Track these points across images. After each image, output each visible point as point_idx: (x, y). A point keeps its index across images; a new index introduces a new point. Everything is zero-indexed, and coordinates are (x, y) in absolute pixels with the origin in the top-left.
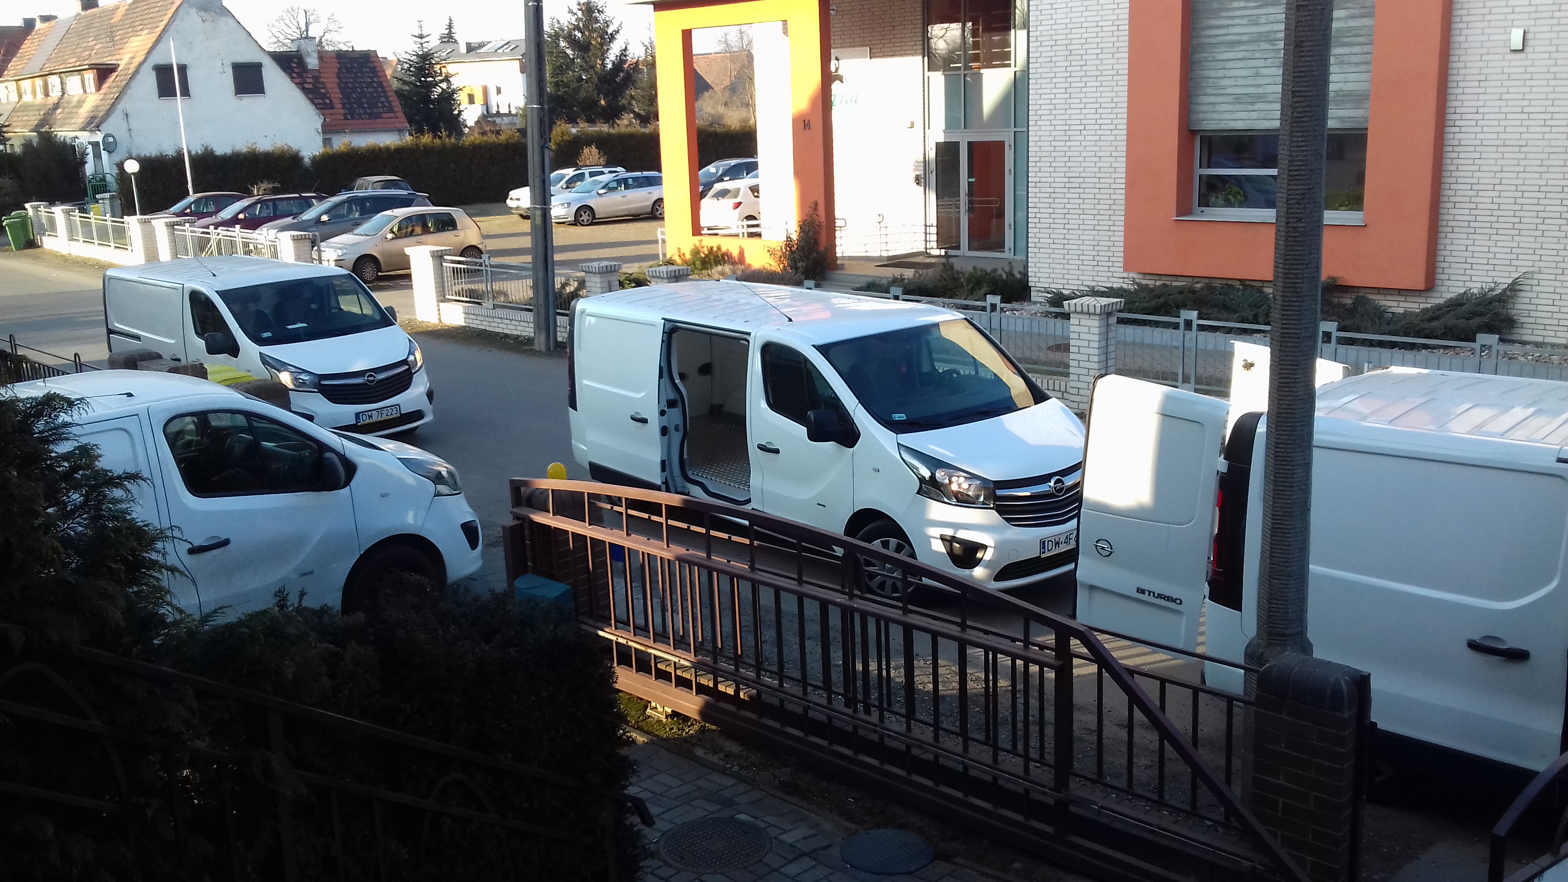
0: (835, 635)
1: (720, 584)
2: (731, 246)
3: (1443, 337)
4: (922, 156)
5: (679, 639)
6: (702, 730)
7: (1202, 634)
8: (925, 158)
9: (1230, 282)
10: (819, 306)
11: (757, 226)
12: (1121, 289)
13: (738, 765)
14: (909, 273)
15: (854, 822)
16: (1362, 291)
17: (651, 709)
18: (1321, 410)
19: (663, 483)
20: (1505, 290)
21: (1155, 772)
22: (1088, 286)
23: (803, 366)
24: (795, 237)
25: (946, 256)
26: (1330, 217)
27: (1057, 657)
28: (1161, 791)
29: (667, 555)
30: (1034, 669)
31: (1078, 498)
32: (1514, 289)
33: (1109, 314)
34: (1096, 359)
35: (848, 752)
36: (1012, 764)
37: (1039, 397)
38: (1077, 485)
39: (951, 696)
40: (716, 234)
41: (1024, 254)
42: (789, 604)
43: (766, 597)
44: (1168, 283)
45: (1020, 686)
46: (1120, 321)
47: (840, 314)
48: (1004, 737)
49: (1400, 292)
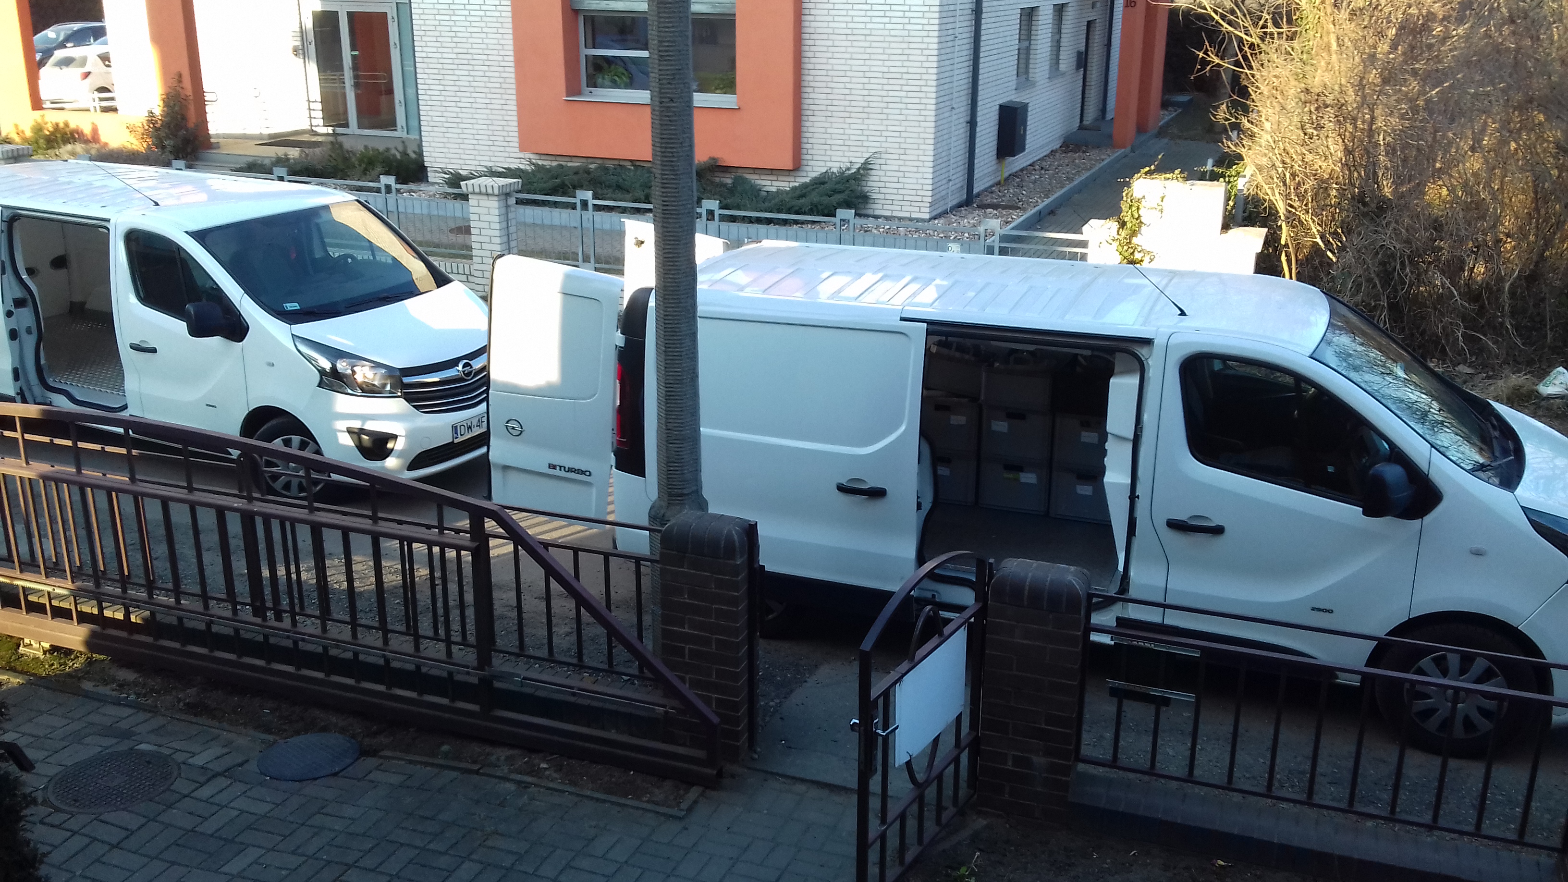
0: (236, 542)
1: (95, 501)
2: (82, 123)
3: (811, 212)
4: (298, 26)
5: (52, 566)
6: (90, 662)
7: (612, 503)
8: (301, 27)
9: (622, 163)
10: (189, 188)
11: (112, 99)
12: (519, 169)
13: (135, 694)
14: (294, 153)
15: (271, 733)
16: (740, 171)
17: (25, 646)
18: (703, 283)
19: (18, 394)
20: (859, 169)
21: (574, 637)
22: (486, 167)
23: (177, 257)
24: (158, 111)
25: (335, 134)
26: (700, 99)
27: (472, 539)
28: (580, 655)
29: (27, 474)
30: (451, 554)
31: (486, 381)
32: (866, 167)
33: (507, 195)
34: (498, 240)
35: (260, 663)
36: (434, 650)
37: (441, 280)
38: (483, 369)
39: (369, 591)
40: (62, 109)
41: (417, 132)
42: (180, 515)
43: (153, 511)
44: (564, 163)
45: (438, 574)
46: (519, 202)
47: (215, 197)
48: (425, 626)
49: (772, 171)
